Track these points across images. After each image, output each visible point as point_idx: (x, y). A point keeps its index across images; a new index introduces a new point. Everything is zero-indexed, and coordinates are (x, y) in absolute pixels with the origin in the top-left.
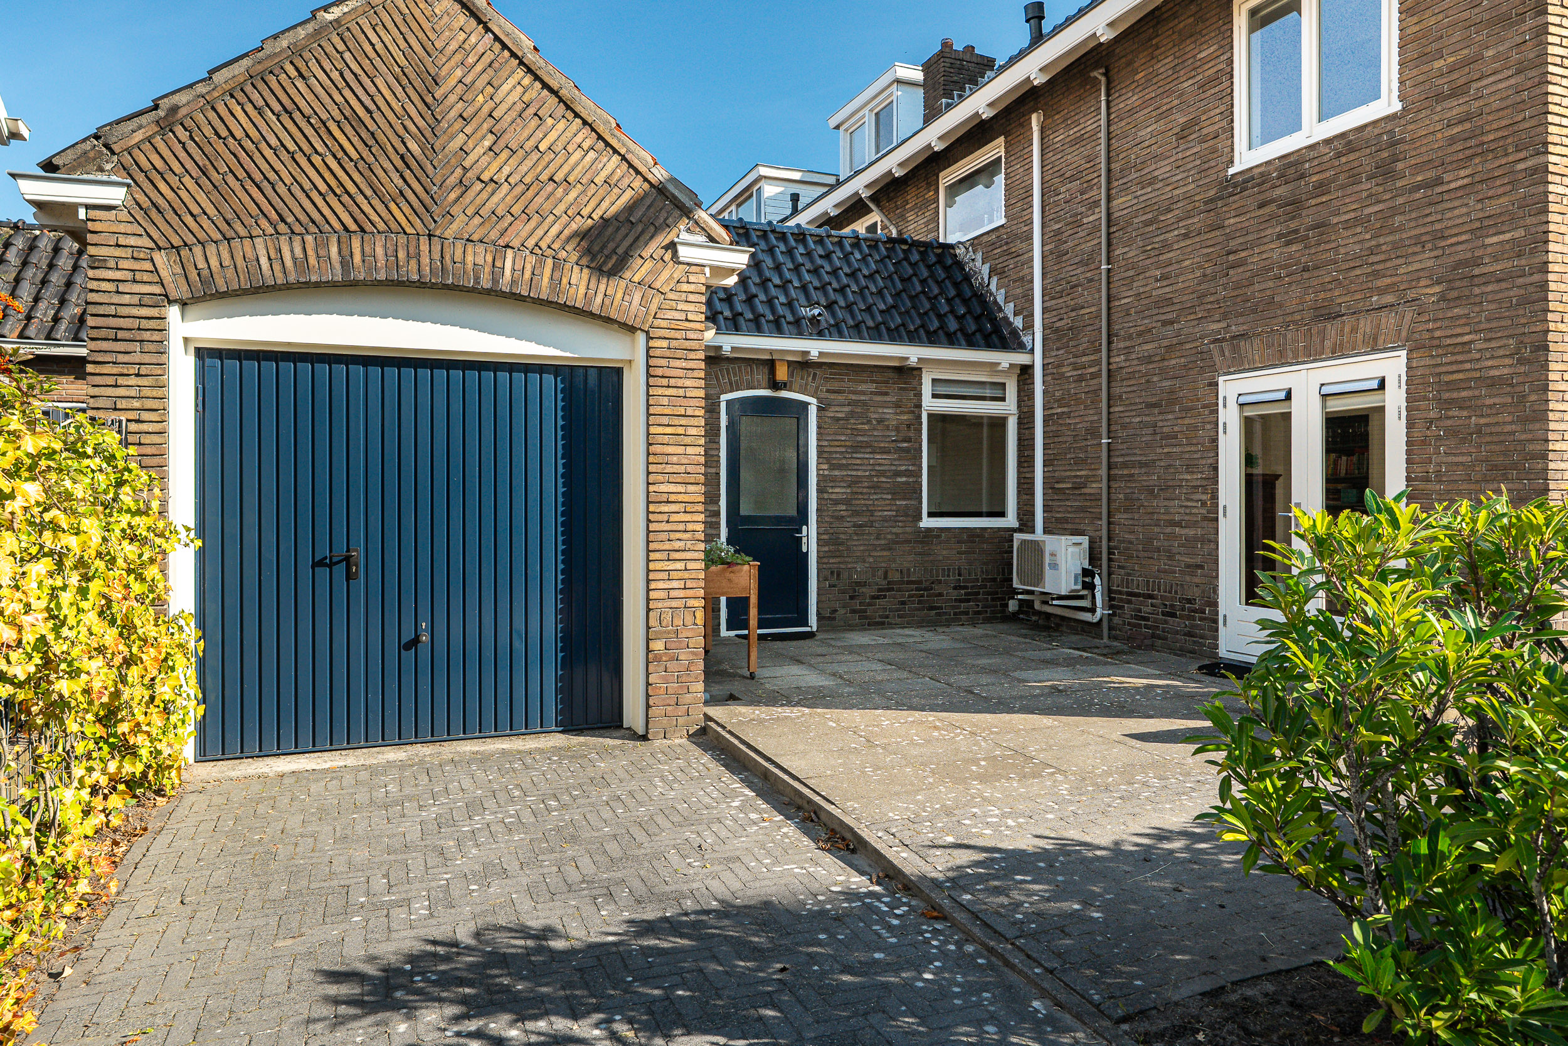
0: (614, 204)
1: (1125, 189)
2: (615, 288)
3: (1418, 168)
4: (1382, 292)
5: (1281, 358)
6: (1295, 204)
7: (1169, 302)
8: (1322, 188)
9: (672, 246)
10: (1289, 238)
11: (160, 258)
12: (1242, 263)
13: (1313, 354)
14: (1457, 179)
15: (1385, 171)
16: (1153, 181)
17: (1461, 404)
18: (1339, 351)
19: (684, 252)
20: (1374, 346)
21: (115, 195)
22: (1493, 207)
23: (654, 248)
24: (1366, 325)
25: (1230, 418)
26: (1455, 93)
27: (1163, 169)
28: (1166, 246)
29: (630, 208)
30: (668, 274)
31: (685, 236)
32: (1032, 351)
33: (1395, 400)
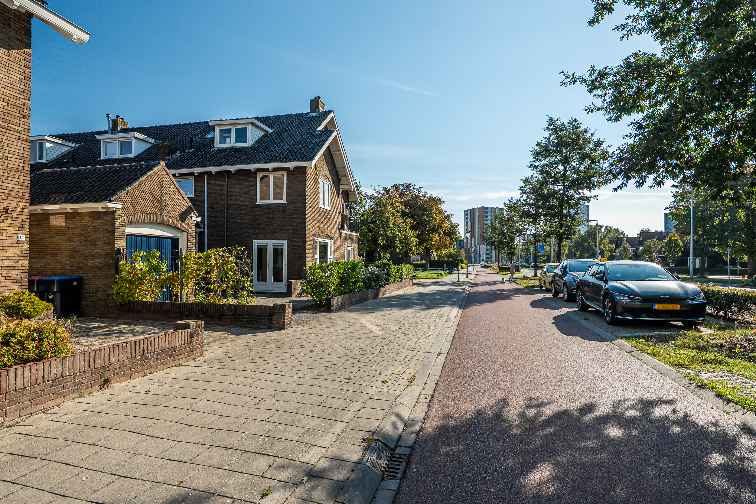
0: (184, 209)
1: (231, 199)
2: (184, 224)
3: (289, 213)
4: (284, 230)
5: (266, 238)
6: (269, 213)
7: (242, 224)
8: (273, 211)
9: (191, 217)
10: (268, 218)
11: (125, 218)
12: (258, 220)
13: (272, 238)
14: (295, 216)
15: (284, 211)
16: (239, 200)
17: (295, 249)
18: (276, 238)
19: (193, 218)
20: (282, 238)
21: (120, 206)
22: (299, 221)
23: (189, 217)
24: (281, 235)
25: (255, 248)
26: (294, 203)
27: (241, 198)
28: (241, 213)
29: (186, 210)
30: (191, 222)
31: (193, 215)
32: (204, 228)
33: (285, 248)
